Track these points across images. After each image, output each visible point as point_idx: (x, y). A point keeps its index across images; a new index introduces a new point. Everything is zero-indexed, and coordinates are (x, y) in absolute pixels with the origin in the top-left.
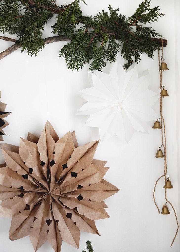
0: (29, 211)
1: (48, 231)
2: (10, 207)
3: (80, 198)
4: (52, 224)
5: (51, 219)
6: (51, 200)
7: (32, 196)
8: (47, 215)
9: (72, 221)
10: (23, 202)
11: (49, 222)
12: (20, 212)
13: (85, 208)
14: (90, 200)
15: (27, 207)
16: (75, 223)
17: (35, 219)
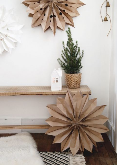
0: (42, 11)
1: (50, 21)
2: (33, 8)
3: (66, 5)
4: (52, 18)
5: (52, 15)
6: (53, 6)
7: (44, 4)
8: (51, 13)
9: (62, 16)
10: (39, 7)
11: (51, 16)
12: (38, 11)
13: (68, 11)
14: (71, 7)
15: (41, 9)
16: (63, 18)
17: (45, 15)
